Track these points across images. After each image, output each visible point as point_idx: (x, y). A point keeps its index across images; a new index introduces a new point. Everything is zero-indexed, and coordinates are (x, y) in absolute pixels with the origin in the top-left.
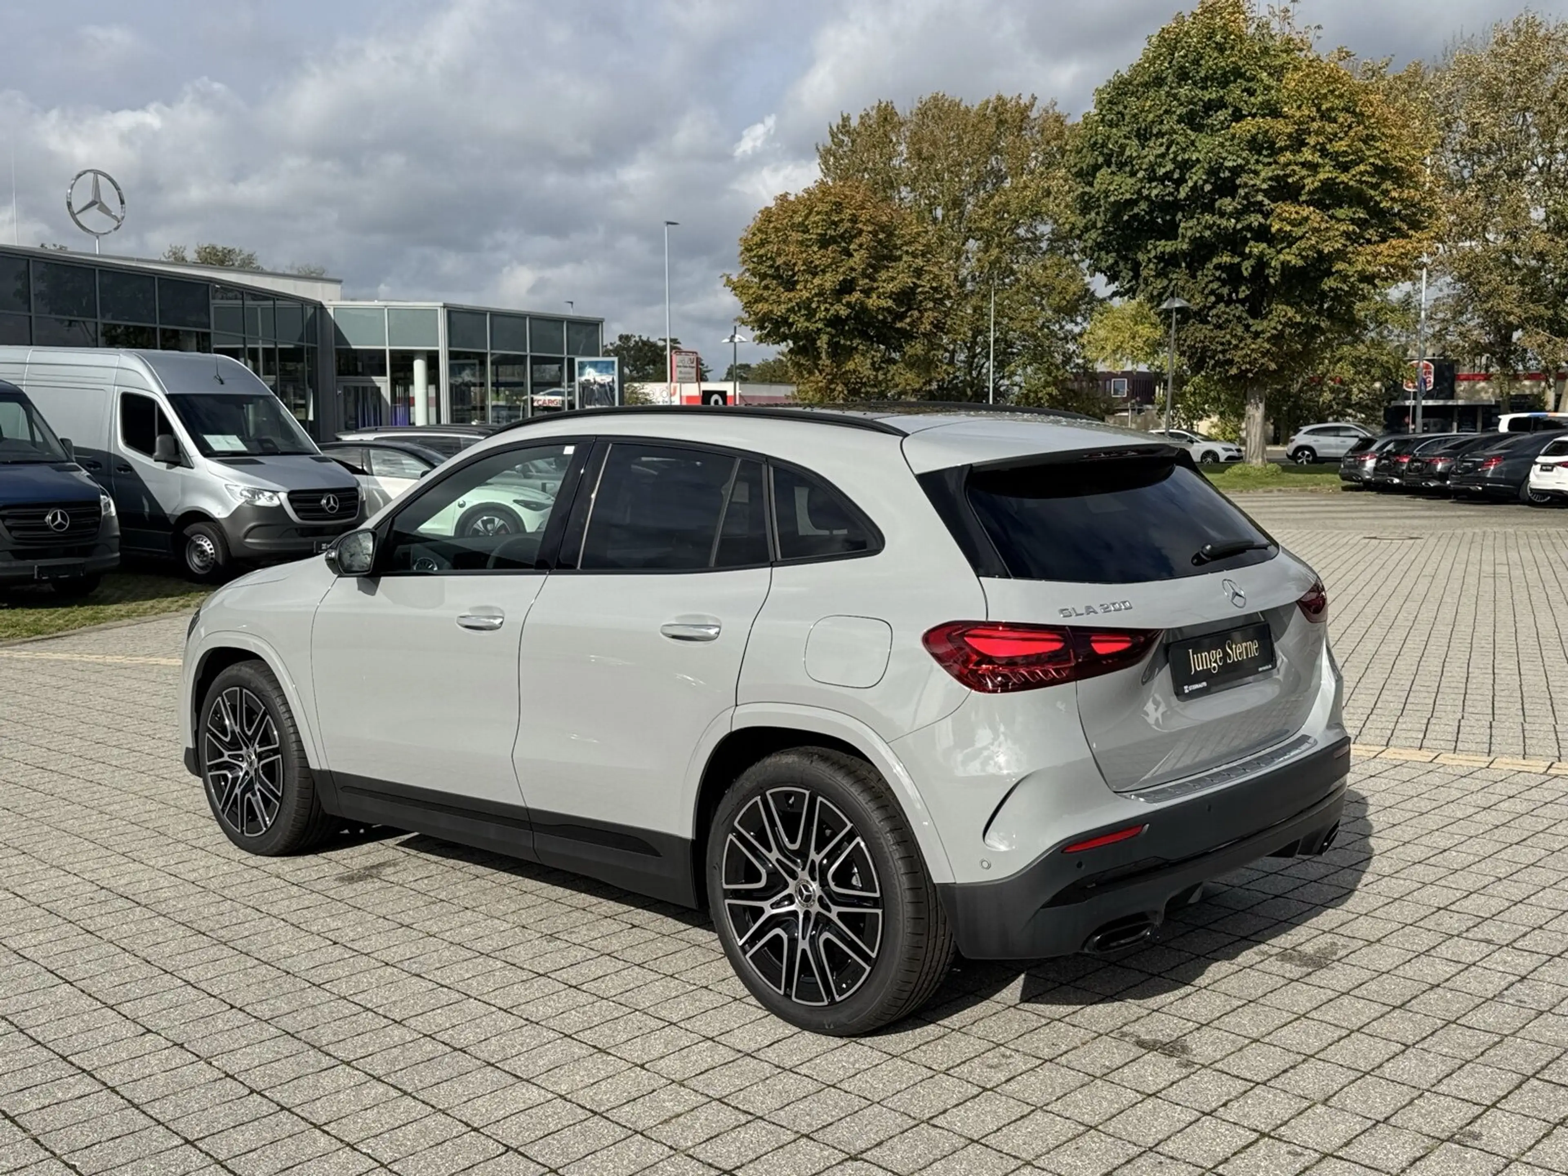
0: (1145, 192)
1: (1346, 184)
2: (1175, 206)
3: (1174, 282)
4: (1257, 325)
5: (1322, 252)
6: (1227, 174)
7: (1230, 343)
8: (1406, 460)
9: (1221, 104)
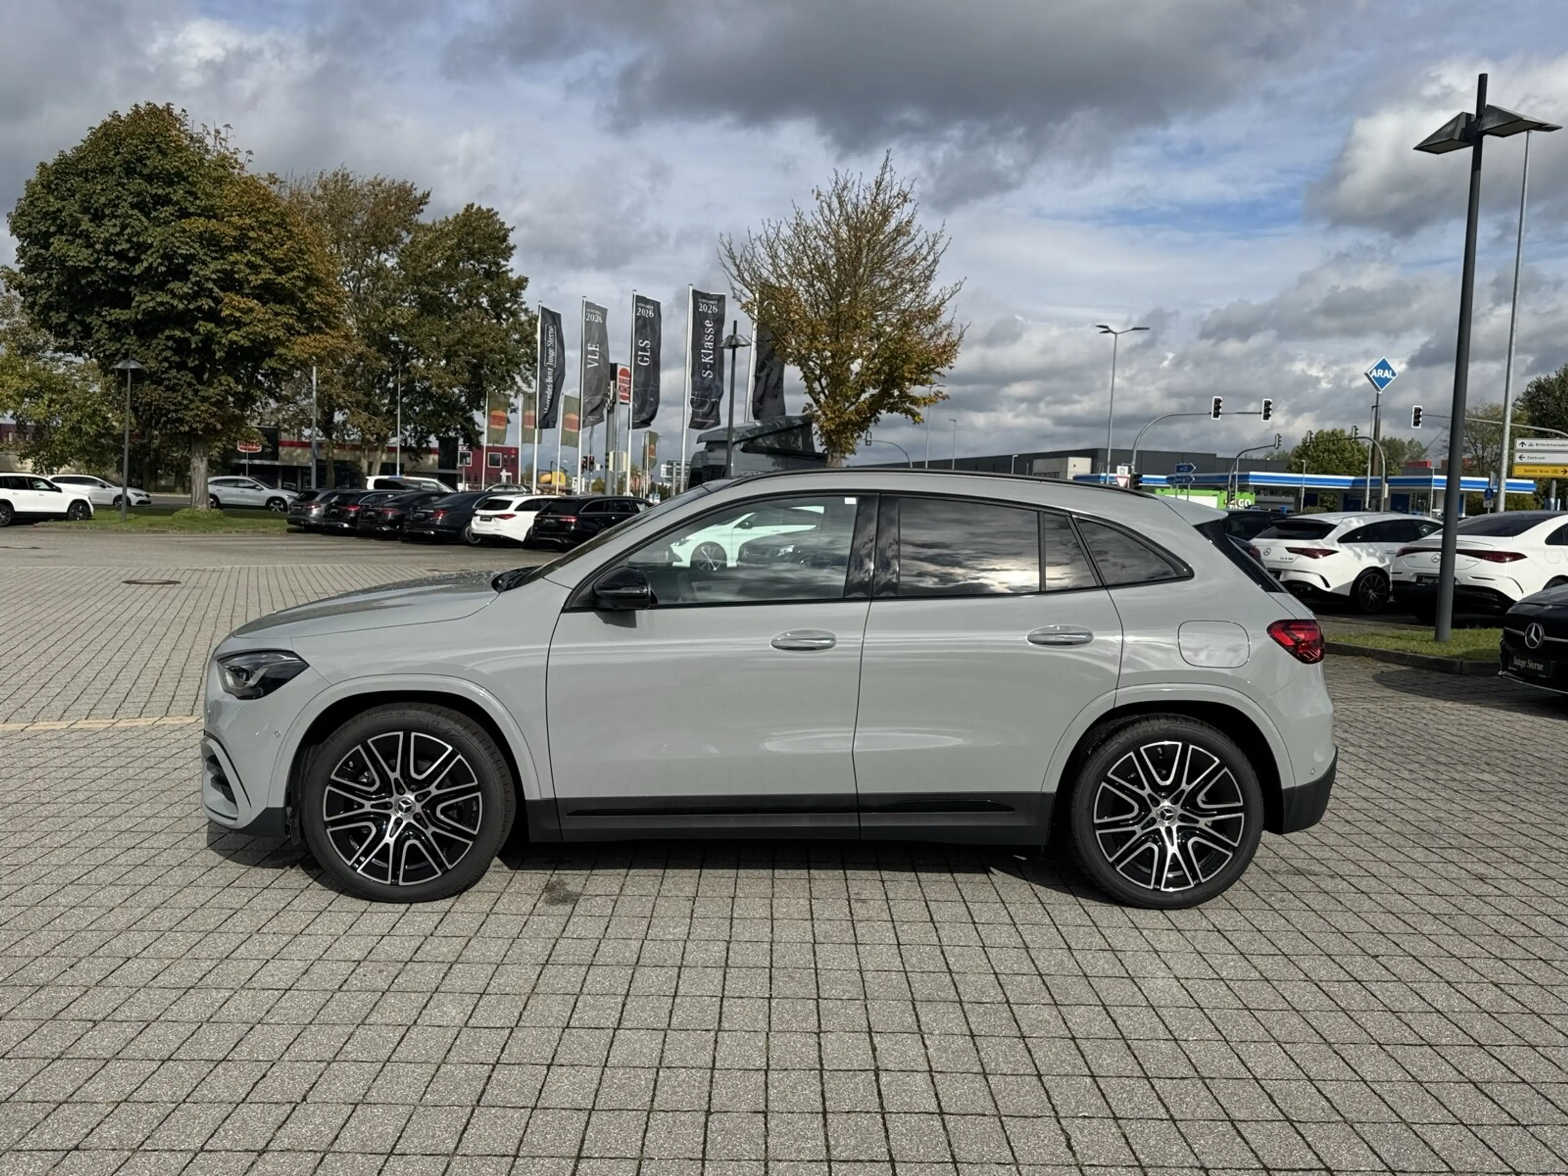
0: (102, 263)
1: (284, 285)
2: (128, 280)
3: (126, 347)
4: (205, 392)
5: (268, 337)
6: (181, 261)
7: (180, 403)
8: (353, 510)
9: (166, 201)
